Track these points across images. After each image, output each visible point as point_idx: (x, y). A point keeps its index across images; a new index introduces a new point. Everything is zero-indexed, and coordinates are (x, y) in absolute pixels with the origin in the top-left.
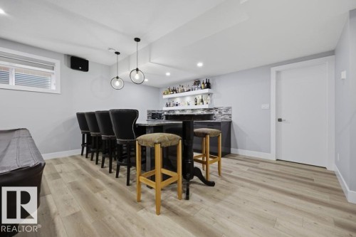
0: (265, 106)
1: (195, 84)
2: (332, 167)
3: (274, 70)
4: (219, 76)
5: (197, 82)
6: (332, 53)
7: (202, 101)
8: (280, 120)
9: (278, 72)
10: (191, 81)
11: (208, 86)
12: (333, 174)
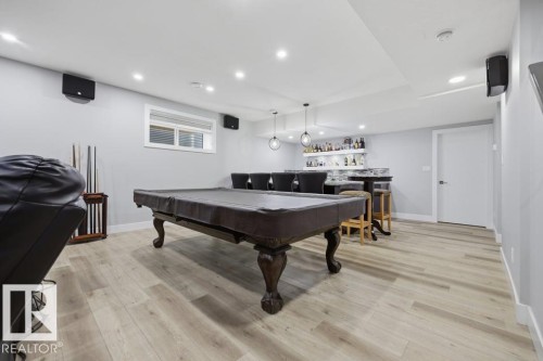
0: (427, 168)
1: (345, 142)
2: (490, 226)
3: (435, 133)
4: (374, 135)
5: (348, 141)
6: (491, 121)
7: (354, 161)
8: (441, 182)
9: (439, 136)
10: (341, 138)
11: (363, 145)
12: (492, 231)
